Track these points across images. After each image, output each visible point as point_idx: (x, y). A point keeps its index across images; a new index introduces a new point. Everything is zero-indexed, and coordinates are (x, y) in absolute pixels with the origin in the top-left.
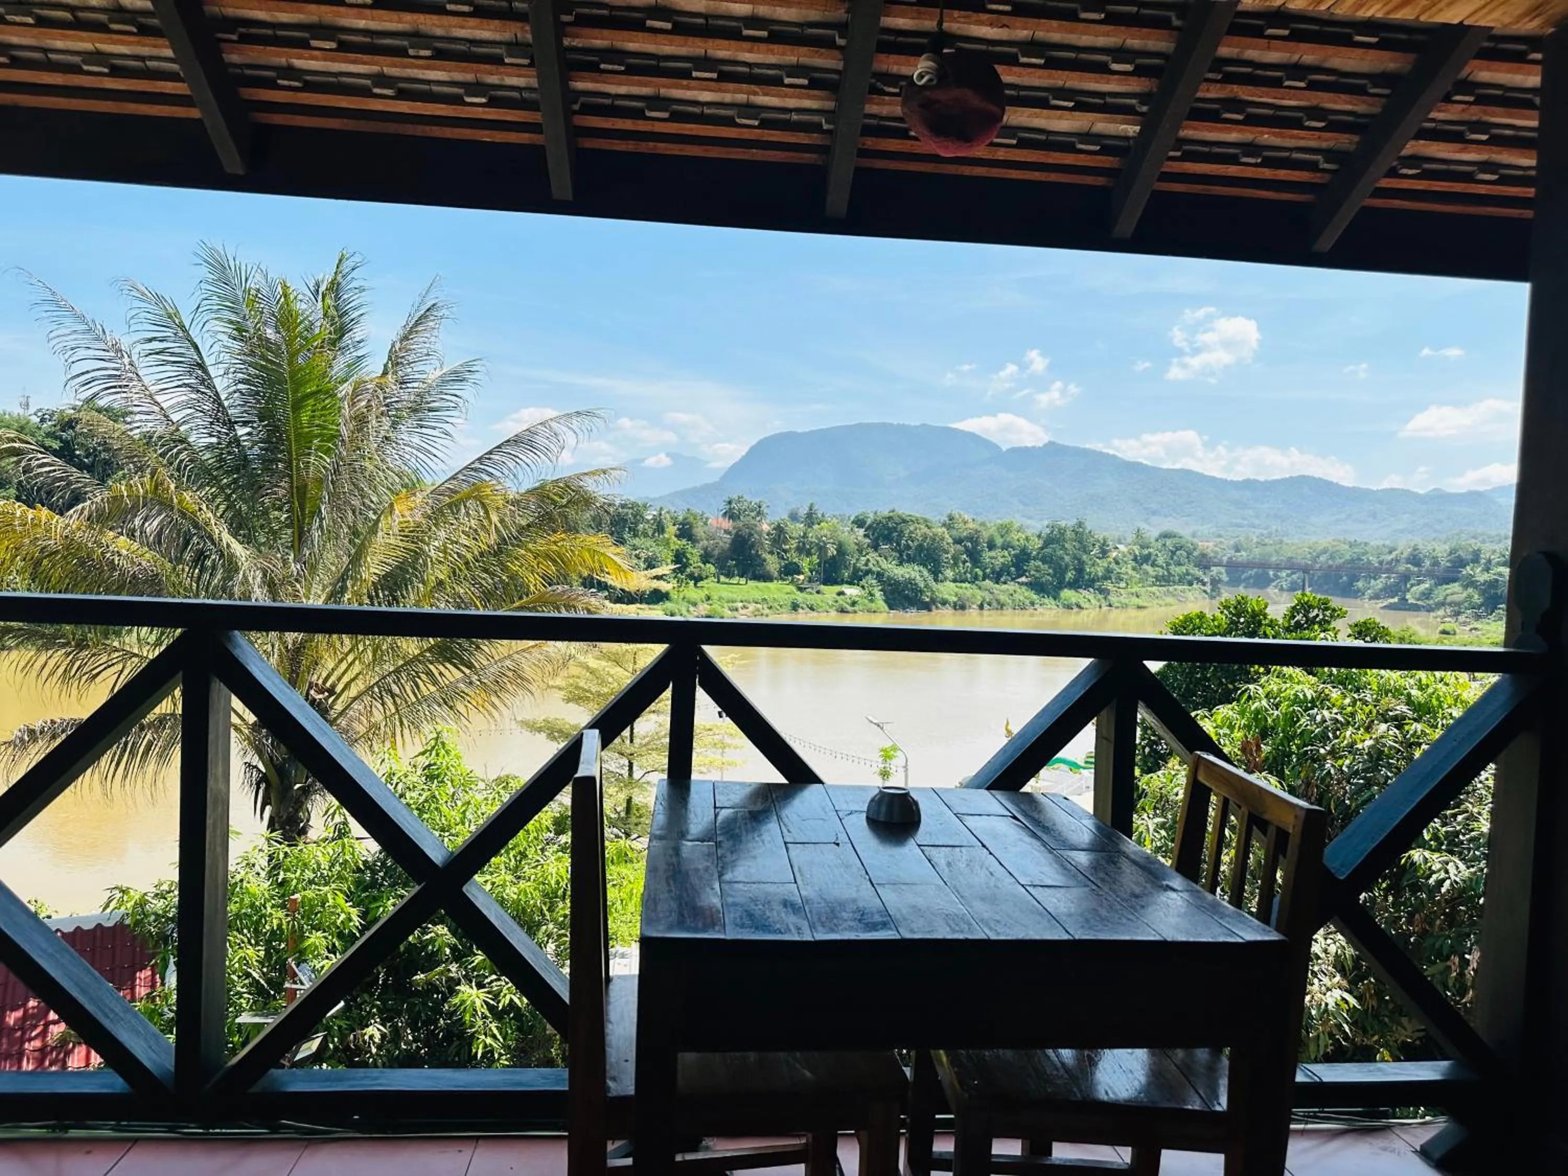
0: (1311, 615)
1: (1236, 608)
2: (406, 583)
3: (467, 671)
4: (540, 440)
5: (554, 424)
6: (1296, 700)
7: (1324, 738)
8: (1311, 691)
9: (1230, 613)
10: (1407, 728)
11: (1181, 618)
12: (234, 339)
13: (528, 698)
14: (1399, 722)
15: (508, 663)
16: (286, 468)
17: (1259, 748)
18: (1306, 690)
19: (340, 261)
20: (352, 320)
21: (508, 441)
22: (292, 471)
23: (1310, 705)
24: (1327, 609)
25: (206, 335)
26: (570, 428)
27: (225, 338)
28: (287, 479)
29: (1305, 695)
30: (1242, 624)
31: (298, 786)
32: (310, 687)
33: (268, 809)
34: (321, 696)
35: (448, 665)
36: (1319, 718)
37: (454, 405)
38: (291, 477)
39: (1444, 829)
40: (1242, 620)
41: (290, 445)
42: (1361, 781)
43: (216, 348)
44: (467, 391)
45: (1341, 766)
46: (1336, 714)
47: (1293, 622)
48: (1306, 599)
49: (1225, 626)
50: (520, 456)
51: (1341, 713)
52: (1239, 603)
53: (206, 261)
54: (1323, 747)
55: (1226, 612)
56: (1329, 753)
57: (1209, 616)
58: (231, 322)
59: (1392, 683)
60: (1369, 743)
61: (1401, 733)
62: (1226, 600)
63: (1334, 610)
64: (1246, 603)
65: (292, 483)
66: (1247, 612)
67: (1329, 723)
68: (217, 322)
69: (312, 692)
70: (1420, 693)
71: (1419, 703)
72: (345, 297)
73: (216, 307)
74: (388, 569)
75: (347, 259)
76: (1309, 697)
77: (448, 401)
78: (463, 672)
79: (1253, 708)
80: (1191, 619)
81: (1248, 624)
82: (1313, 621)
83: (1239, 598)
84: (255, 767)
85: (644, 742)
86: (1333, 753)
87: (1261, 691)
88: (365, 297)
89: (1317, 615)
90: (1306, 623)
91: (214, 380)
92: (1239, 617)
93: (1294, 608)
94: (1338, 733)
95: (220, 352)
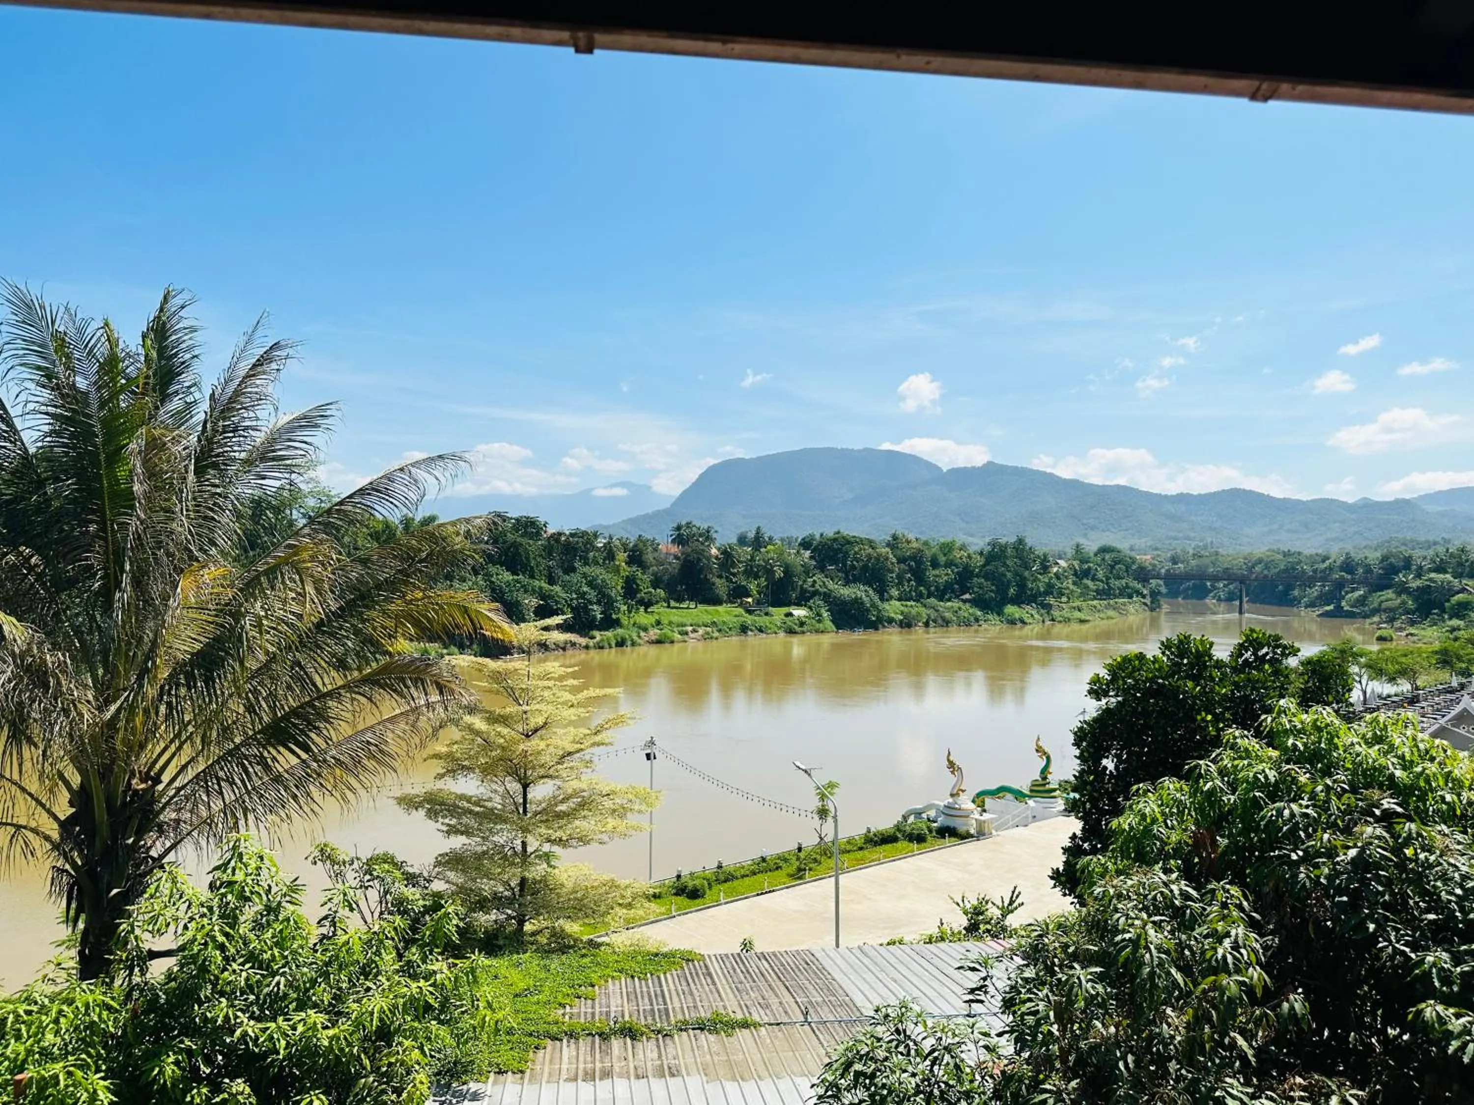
0: (1260, 653)
1: (1178, 648)
2: (219, 663)
3: (304, 756)
4: (398, 488)
5: (413, 470)
6: (1255, 783)
7: (1293, 837)
8: (1273, 772)
9: (1172, 653)
10: (1398, 828)
11: (1119, 659)
12: (44, 387)
13: (390, 776)
14: (1387, 818)
15: (368, 737)
16: (98, 530)
17: (1214, 842)
18: (1267, 771)
19: (165, 298)
20: (183, 363)
21: (361, 490)
22: (106, 533)
23: (1274, 792)
24: (1278, 647)
25: (11, 384)
26: (431, 473)
27: (31, 386)
28: (101, 542)
29: (1266, 777)
30: (1185, 665)
31: (115, 891)
32: (133, 775)
33: (83, 917)
34: (143, 786)
35: (281, 749)
36: (1286, 813)
37: (303, 453)
38: (105, 539)
39: (1458, 969)
40: (1185, 661)
41: (103, 504)
42: (1345, 899)
43: (23, 397)
44: (318, 438)
45: (1318, 877)
46: (1307, 807)
47: (1240, 661)
48: (1255, 635)
49: (1167, 669)
50: (376, 507)
51: (1314, 806)
52: (1180, 641)
53: (8, 300)
54: (1294, 851)
55: (1167, 653)
56: (1302, 861)
57: (1149, 656)
58: (39, 368)
59: (1370, 761)
60: (1353, 853)
61: (1392, 836)
62: (1168, 640)
63: (1285, 647)
64: (1189, 643)
65: (107, 547)
66: (1191, 652)
67: (1298, 819)
68: (23, 369)
69: (134, 782)
70: (1406, 774)
71: (1404, 785)
72: (174, 337)
73: (21, 352)
74: (198, 646)
75: (175, 296)
76: (1273, 780)
77: (296, 448)
78: (299, 757)
79: (1205, 789)
80: (1130, 660)
81: (1191, 665)
82: (1262, 660)
83: (1182, 637)
84: (67, 871)
85: (539, 809)
86: (1308, 859)
87: (1213, 768)
88: (199, 337)
89: (1267, 653)
90: (1255, 661)
91: (22, 434)
92: (1182, 659)
93: (1241, 645)
94: (1310, 830)
95: (27, 402)
